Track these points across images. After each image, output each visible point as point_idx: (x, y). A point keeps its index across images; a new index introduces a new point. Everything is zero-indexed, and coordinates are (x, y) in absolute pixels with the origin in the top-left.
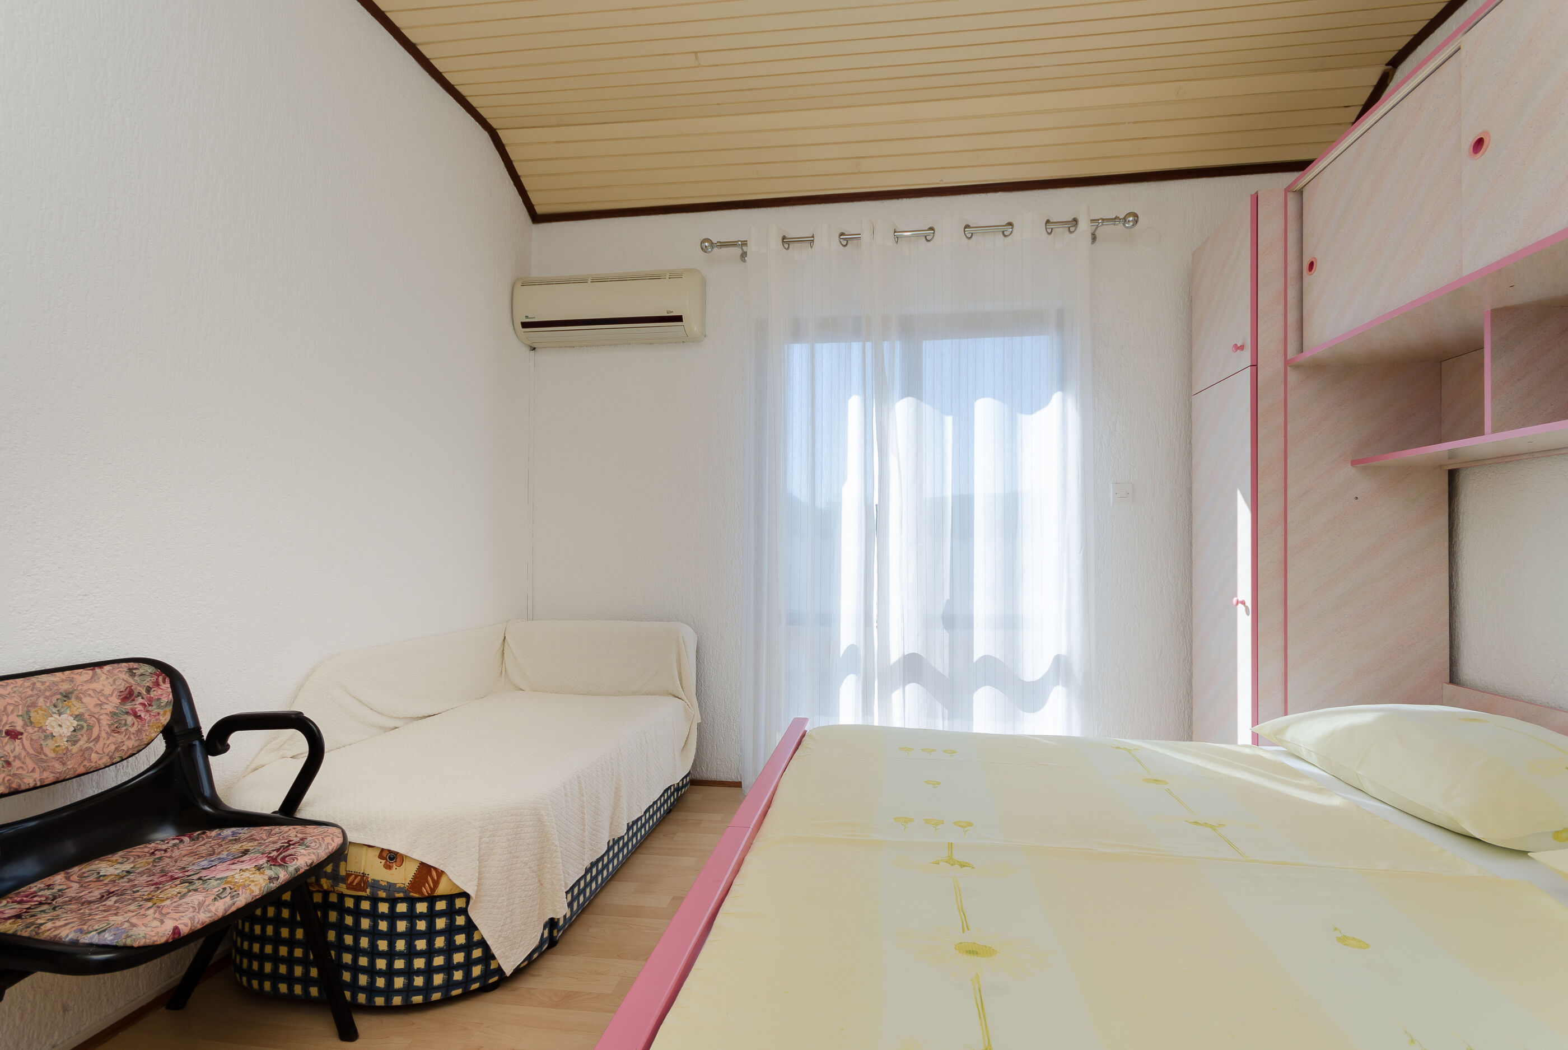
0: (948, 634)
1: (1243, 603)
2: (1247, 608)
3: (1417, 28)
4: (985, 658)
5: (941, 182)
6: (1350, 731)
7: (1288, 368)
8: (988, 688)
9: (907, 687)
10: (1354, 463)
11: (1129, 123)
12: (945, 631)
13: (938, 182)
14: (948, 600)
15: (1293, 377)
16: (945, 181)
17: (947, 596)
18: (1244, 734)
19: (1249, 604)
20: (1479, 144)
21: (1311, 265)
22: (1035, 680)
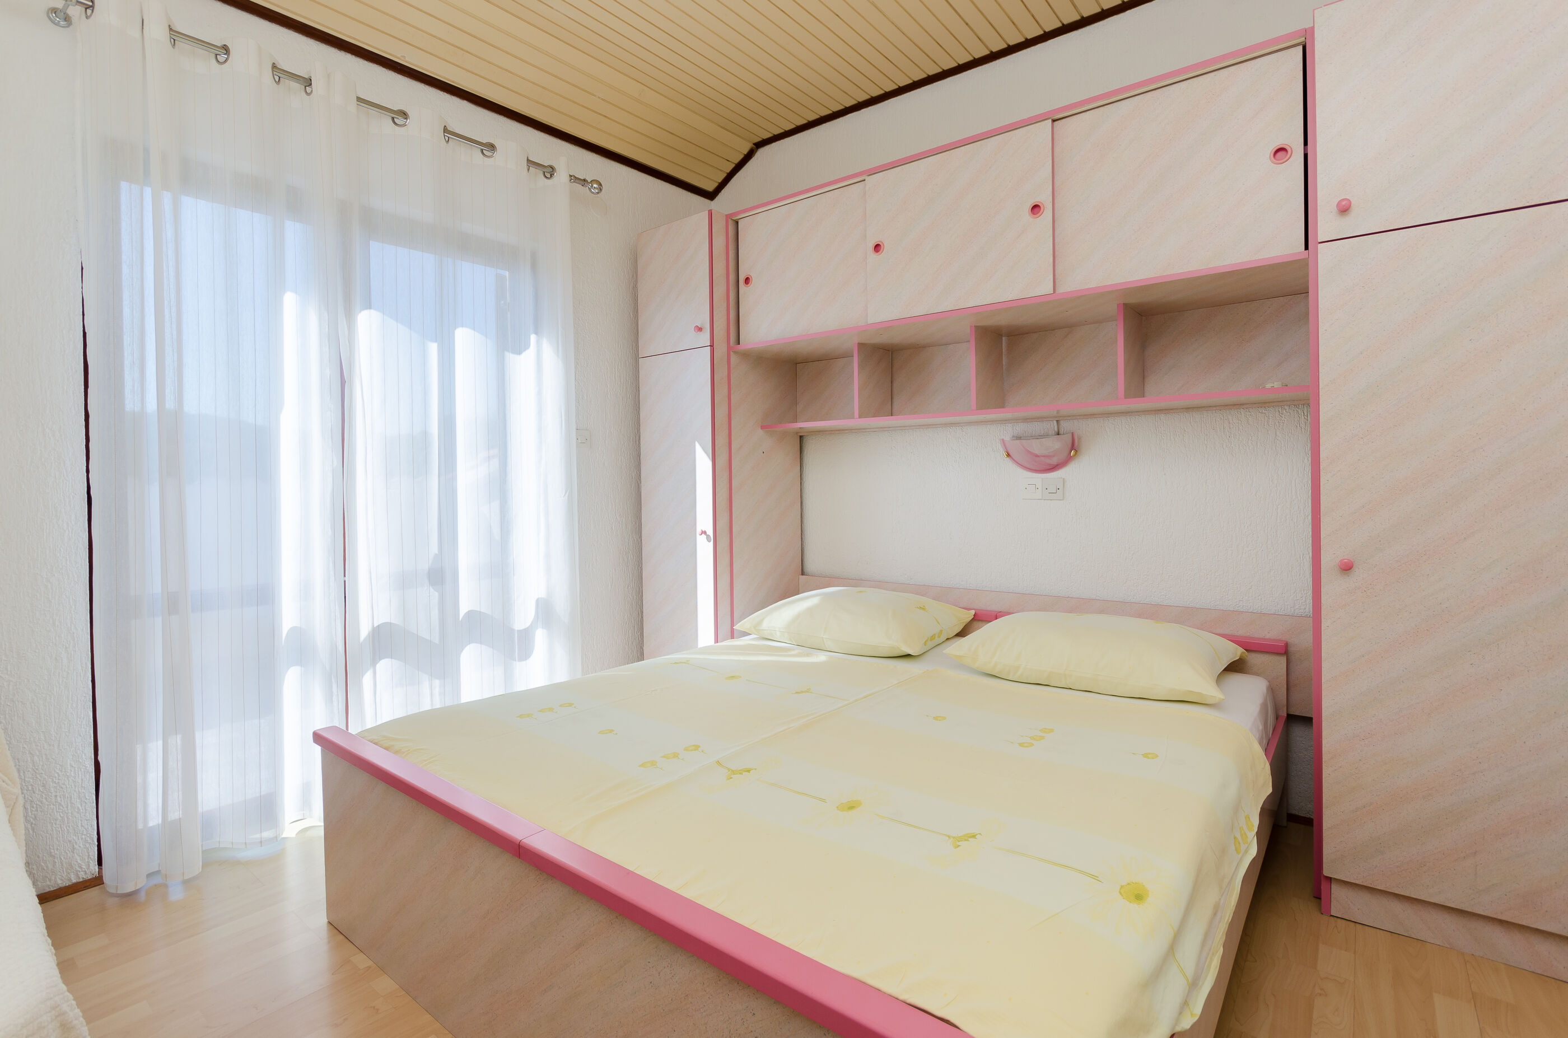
0: (436, 594)
1: (704, 532)
2: (708, 537)
3: (777, 131)
4: (470, 614)
5: (402, 58)
6: (810, 611)
7: (732, 353)
8: (472, 645)
9: (378, 666)
10: (763, 427)
11: (599, 97)
12: (431, 589)
13: (399, 56)
14: (436, 554)
15: (734, 359)
16: (407, 59)
17: (434, 549)
18: (706, 635)
19: (710, 532)
20: (877, 248)
21: (747, 280)
22: (526, 627)
